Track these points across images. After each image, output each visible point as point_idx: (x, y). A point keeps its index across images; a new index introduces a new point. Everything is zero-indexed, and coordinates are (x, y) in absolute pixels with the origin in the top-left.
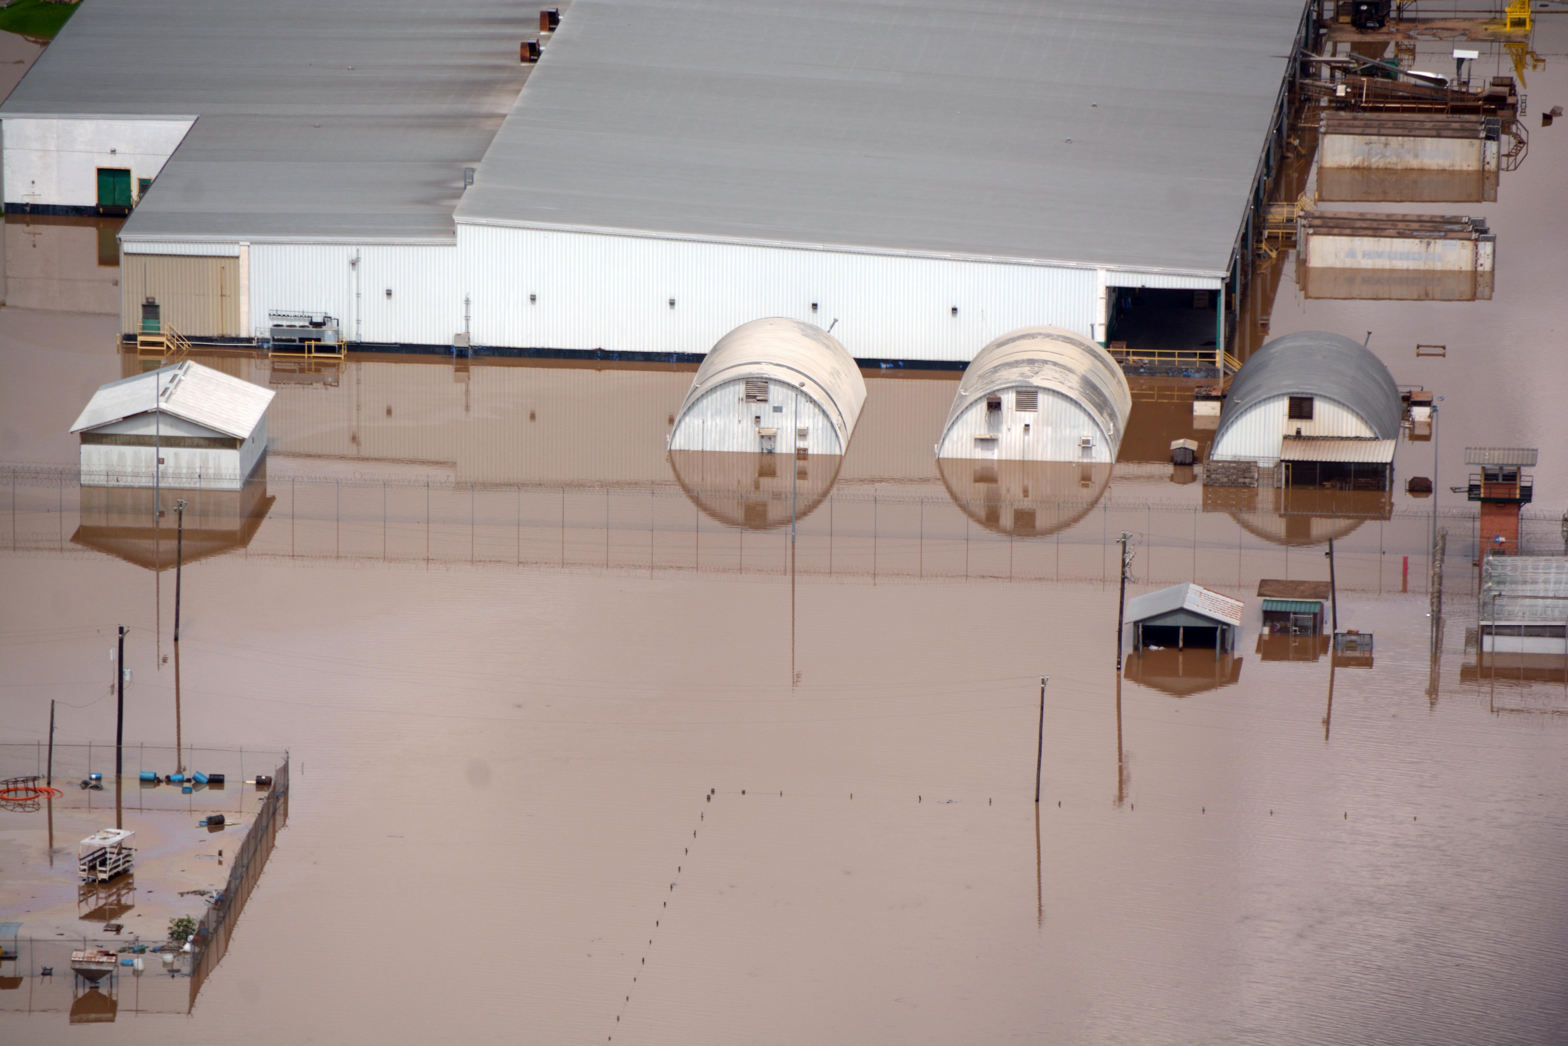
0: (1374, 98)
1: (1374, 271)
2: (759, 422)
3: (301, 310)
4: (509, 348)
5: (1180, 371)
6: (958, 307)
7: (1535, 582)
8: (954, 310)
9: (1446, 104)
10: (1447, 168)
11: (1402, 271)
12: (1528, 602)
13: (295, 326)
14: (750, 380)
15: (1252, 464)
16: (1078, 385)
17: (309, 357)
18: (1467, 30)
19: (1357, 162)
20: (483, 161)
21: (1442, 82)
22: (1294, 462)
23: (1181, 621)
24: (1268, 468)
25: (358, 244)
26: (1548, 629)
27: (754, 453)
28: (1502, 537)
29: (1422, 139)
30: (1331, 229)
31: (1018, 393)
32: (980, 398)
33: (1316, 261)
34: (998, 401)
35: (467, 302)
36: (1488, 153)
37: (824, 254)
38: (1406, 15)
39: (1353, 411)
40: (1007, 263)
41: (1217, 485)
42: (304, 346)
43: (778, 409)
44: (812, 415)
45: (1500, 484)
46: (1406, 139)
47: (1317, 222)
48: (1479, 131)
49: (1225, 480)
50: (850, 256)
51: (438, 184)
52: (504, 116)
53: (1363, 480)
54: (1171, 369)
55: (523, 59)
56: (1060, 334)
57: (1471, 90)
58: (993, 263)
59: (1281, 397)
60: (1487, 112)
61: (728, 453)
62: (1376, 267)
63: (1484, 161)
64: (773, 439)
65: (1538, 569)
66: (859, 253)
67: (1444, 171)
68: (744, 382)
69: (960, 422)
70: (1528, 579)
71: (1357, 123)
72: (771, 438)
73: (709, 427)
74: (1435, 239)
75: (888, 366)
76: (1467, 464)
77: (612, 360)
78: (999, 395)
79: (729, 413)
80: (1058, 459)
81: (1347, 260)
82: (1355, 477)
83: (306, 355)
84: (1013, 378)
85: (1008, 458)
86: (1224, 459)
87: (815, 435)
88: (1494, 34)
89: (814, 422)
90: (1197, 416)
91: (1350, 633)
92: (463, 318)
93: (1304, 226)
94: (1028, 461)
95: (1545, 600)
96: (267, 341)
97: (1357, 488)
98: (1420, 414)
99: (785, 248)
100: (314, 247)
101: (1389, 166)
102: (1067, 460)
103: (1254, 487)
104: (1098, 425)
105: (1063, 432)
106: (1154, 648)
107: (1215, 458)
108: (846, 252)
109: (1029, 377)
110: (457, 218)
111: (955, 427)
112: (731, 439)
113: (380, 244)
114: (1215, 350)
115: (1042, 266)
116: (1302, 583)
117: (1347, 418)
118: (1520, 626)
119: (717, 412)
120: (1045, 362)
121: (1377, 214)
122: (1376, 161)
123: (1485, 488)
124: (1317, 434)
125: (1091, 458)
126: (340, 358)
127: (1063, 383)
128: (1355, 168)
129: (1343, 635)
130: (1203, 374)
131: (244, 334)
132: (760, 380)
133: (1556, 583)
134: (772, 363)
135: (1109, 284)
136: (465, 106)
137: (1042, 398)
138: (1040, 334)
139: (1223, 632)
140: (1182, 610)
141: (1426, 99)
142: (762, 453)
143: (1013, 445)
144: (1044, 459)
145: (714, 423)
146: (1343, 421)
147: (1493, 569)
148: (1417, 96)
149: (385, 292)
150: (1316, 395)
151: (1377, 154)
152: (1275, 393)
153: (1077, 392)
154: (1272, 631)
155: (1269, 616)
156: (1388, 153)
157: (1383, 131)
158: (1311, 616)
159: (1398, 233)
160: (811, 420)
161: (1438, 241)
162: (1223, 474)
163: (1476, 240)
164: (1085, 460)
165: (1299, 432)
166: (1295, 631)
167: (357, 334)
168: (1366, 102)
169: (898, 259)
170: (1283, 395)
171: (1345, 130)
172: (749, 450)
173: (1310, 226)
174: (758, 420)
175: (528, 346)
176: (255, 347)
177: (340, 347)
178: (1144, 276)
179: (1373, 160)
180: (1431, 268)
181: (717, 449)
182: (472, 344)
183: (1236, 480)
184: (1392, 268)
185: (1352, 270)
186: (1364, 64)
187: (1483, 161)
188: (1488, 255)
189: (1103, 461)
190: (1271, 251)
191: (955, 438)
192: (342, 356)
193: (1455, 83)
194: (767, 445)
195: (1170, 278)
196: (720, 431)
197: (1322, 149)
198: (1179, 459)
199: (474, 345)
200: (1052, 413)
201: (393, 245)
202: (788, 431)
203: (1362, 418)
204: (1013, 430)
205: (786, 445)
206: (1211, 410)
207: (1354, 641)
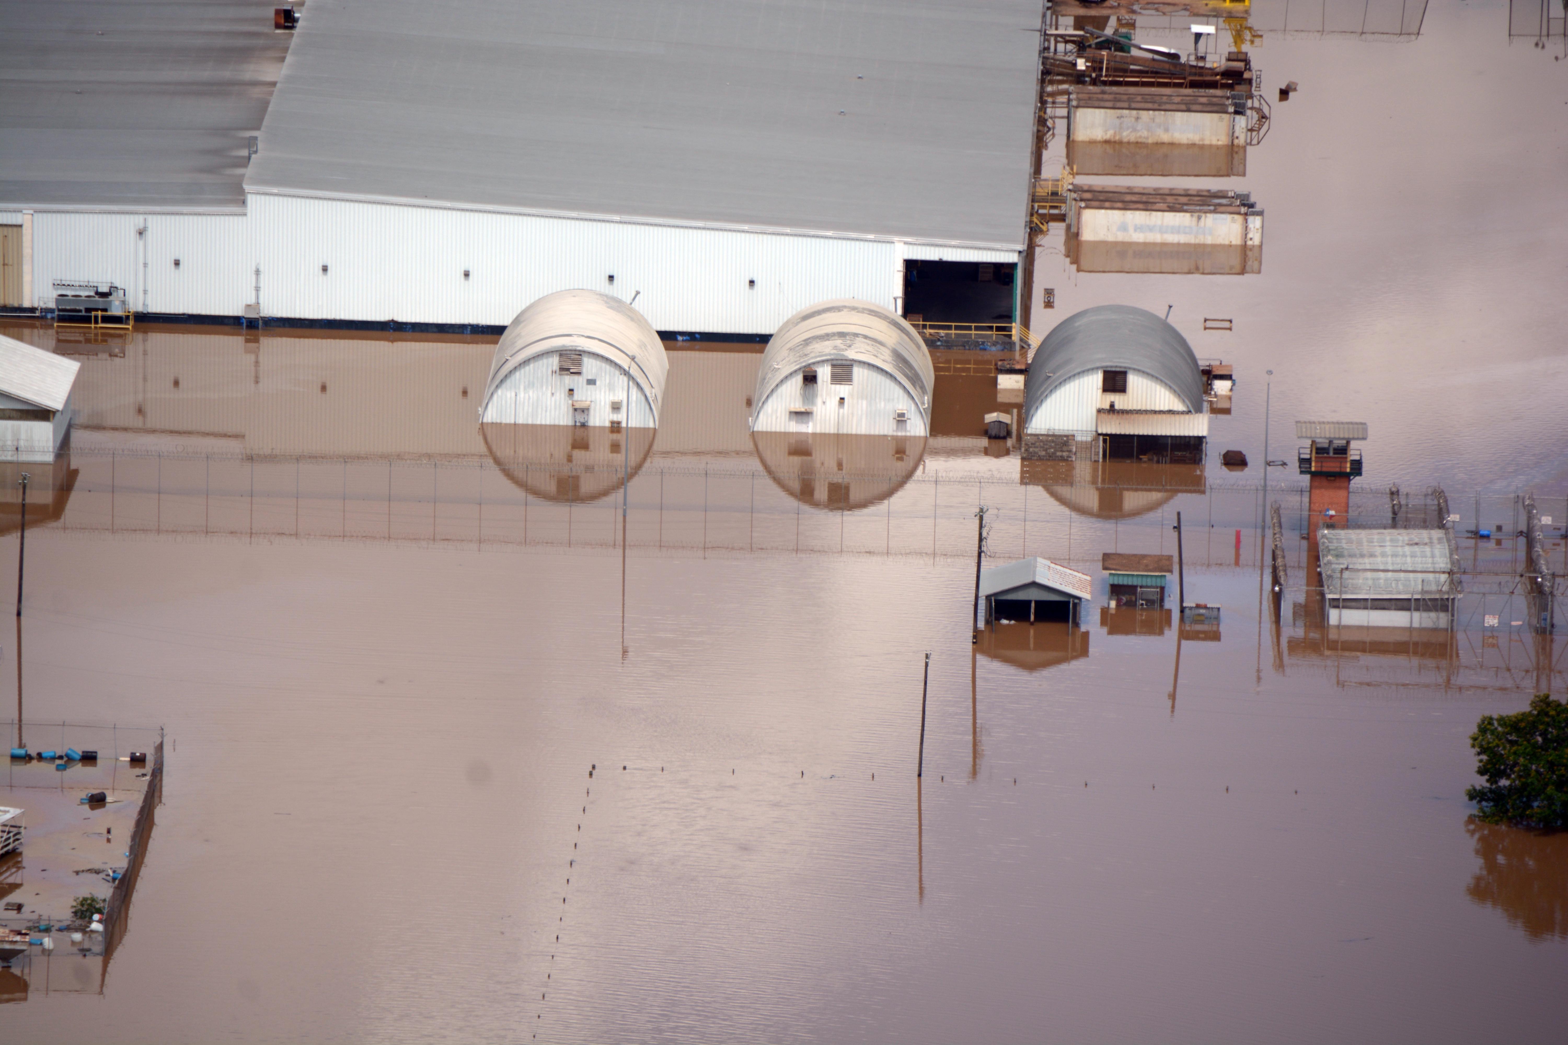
0: (1114, 72)
1: (1145, 244)
2: (572, 395)
3: (86, 280)
4: (300, 320)
5: (977, 344)
6: (755, 279)
7: (1372, 555)
8: (752, 282)
9: (1184, 78)
10: (1197, 142)
11: (1172, 244)
12: (1369, 575)
13: (80, 296)
14: (564, 352)
15: (1070, 438)
16: (891, 358)
17: (95, 328)
18: (1188, 5)
19: (1109, 135)
20: (263, 129)
21: (1175, 56)
22: (1113, 437)
23: (1033, 595)
24: (1086, 442)
25: (145, 213)
26: (1393, 602)
27: (567, 426)
28: (1332, 510)
29: (1172, 113)
30: (1102, 203)
31: (833, 366)
32: (796, 371)
33: (1087, 235)
34: (814, 374)
35: (257, 272)
36: (1237, 128)
37: (621, 226)
39: (1166, 384)
40: (804, 236)
41: (1035, 458)
42: (91, 316)
43: (591, 382)
44: (626, 388)
45: (1330, 457)
46: (1157, 113)
47: (1087, 196)
48: (1227, 106)
49: (1043, 453)
50: (647, 227)
51: (216, 152)
52: (274, 84)
53: (1180, 454)
54: (968, 341)
55: (278, 26)
56: (865, 307)
57: (1208, 65)
58: (791, 235)
59: (1095, 371)
60: (1224, 86)
61: (541, 425)
62: (1147, 241)
63: (1233, 136)
64: (586, 412)
65: (1372, 542)
66: (656, 225)
67: (1193, 145)
68: (558, 355)
69: (775, 395)
70: (1365, 552)
71: (1106, 97)
72: (584, 410)
73: (522, 400)
74: (1205, 212)
75: (685, 338)
76: (1299, 437)
77: (406, 331)
78: (815, 368)
79: (542, 386)
80: (872, 433)
81: (1119, 233)
82: (1171, 450)
83: (93, 326)
84: (827, 351)
85: (823, 431)
86: (1038, 432)
87: (629, 408)
88: (1215, 9)
89: (628, 395)
90: (1001, 389)
91: (1198, 606)
92: (253, 289)
93: (1075, 200)
94: (843, 435)
95: (1386, 573)
96: (51, 311)
97: (1175, 461)
98: (1221, 387)
99: (582, 219)
100: (100, 216)
101: (1140, 140)
102: (882, 433)
103: (1072, 461)
104: (913, 398)
105: (878, 405)
106: (1005, 622)
107: (1029, 431)
108: (643, 224)
109: (843, 350)
110: (247, 187)
111: (770, 401)
112: (544, 412)
113: (168, 214)
114: (1011, 323)
115: (840, 238)
116: (1144, 556)
117: (1160, 391)
118: (1367, 600)
119: (530, 385)
120: (856, 335)
121: (1144, 188)
122: (1127, 135)
123: (1316, 462)
124: (1130, 408)
125: (906, 431)
126: (128, 329)
127: (877, 357)
128: (1107, 142)
129: (1191, 608)
130: (999, 347)
131: (27, 304)
132: (573, 352)
133: (1392, 556)
134: (583, 336)
135: (906, 257)
136: (227, 73)
137: (857, 372)
138: (845, 307)
139: (1075, 605)
140: (1034, 584)
141: (1163, 73)
142: (575, 425)
143: (828, 418)
144: (859, 432)
145: (527, 395)
146: (1156, 395)
147: (1329, 542)
148: (1154, 70)
149: (173, 262)
150: (1130, 368)
151: (1128, 129)
152: (1089, 367)
153: (891, 366)
154: (1118, 605)
155: (1116, 590)
156: (1139, 127)
157: (1133, 105)
158: (1158, 590)
159: (1168, 207)
160: (625, 392)
161: (1208, 215)
162: (1041, 447)
163: (1246, 214)
164: (899, 434)
165: (1112, 405)
166: (1142, 604)
167: (144, 304)
168: (1106, 76)
169: (695, 231)
170: (1097, 368)
171: (1096, 104)
172: (561, 423)
173: (1082, 200)
174: (571, 392)
175: (320, 317)
176: (38, 317)
177: (128, 317)
178: (941, 249)
179: (1125, 134)
180: (1202, 242)
181: (530, 422)
182: (262, 315)
183: (1054, 453)
184: (1163, 241)
185: (1123, 243)
186: (1097, 38)
188: (1257, 229)
189: (917, 434)
190: (1042, 224)
191: (770, 411)
192: (130, 327)
193: (1192, 58)
194: (580, 418)
195: (967, 251)
196: (533, 405)
197: (1074, 122)
198: (993, 432)
199: (265, 316)
200: (867, 386)
201: (182, 214)
202: (603, 403)
203: (1175, 391)
204: (828, 403)
205: (600, 418)
206: (1015, 384)
207: (1202, 615)
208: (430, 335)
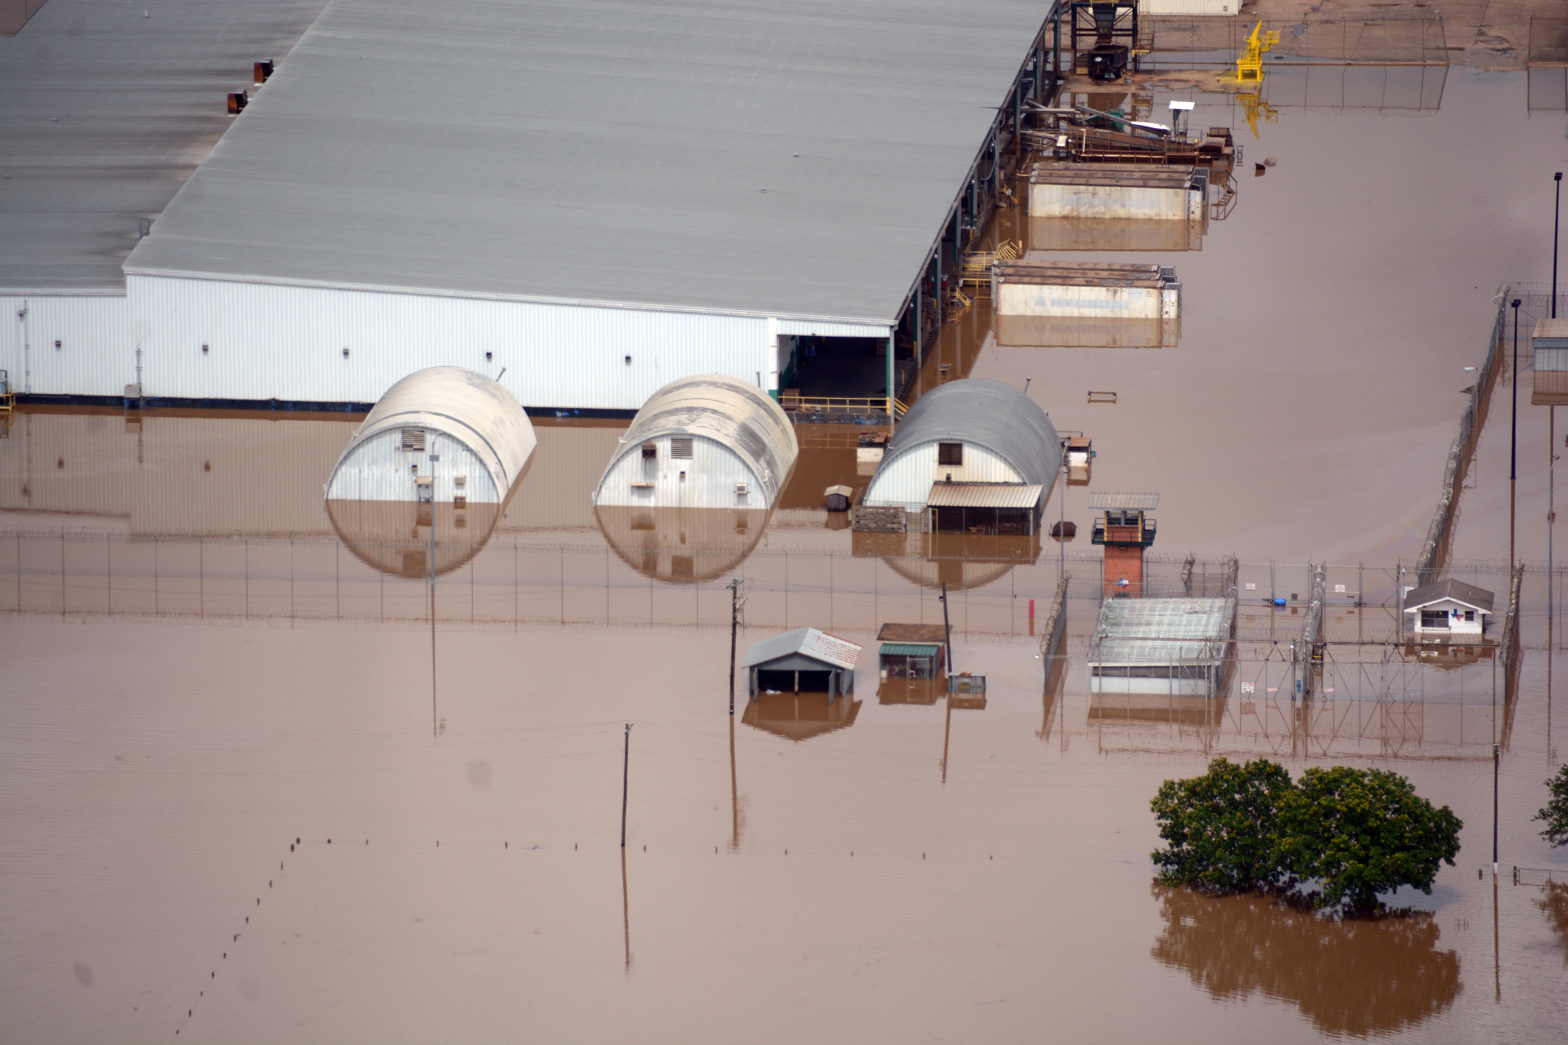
0: (1094, 148)
1: (1064, 318)
2: (416, 471)
4: (182, 399)
5: (852, 418)
6: (631, 355)
7: (1148, 624)
8: (628, 359)
9: (1163, 154)
10: (1154, 217)
11: (1090, 318)
12: (1138, 643)
14: (407, 429)
15: (900, 510)
16: (736, 433)
18: (1200, 81)
19: (1066, 211)
20: (165, 211)
21: (1162, 132)
22: (940, 508)
23: (796, 666)
24: (916, 514)
25: (26, 295)
26: (1153, 670)
27: (412, 502)
28: (1125, 579)
29: (1129, 188)
30: (1022, 278)
31: (673, 440)
32: (636, 446)
33: (1007, 309)
34: (653, 449)
35: (138, 353)
36: (1192, 203)
37: (497, 303)
38: (1142, 67)
39: (1001, 456)
40: (678, 312)
41: (867, 530)
43: (434, 458)
44: (469, 464)
45: (1122, 528)
46: (1113, 188)
47: (1011, 271)
48: (1184, 181)
49: (874, 525)
50: (523, 305)
51: (118, 235)
52: (194, 167)
53: (1008, 525)
54: (842, 415)
55: (231, 111)
56: (725, 382)
57: (1189, 141)
58: (666, 311)
59: (931, 444)
60: (1203, 162)
61: (386, 502)
62: (1065, 315)
64: (430, 488)
65: (1154, 611)
66: (531, 302)
67: (1150, 220)
68: (401, 432)
69: (616, 470)
70: (1143, 621)
71: (1067, 173)
72: (429, 486)
73: (366, 476)
74: (1121, 287)
75: (564, 414)
77: (287, 410)
78: (654, 442)
79: (386, 464)
80: (714, 506)
81: (1037, 308)
82: (999, 522)
84: (670, 425)
85: (665, 505)
86: (877, 505)
87: (473, 483)
88: (1225, 86)
89: (471, 471)
90: (859, 462)
91: (963, 675)
92: (135, 369)
93: (996, 275)
94: (685, 509)
95: (1155, 642)
97: (1003, 532)
98: (1078, 459)
99: (458, 297)
101: (1097, 216)
102: (723, 506)
103: (902, 533)
104: (752, 472)
105: (719, 479)
106: (770, 692)
107: (868, 504)
108: (519, 302)
109: (685, 424)
110: (126, 269)
111: (612, 476)
112: (388, 488)
113: (47, 296)
114: (885, 397)
115: (713, 315)
116: (923, 627)
117: (995, 464)
118: (1125, 668)
119: (374, 462)
120: (705, 410)
121: (1069, 263)
122: (1084, 211)
123: (1108, 532)
124: (966, 480)
125: (747, 504)
126: (8, 410)
127: (719, 431)
128: (1065, 218)
129: (957, 677)
130: (874, 421)
132: (416, 429)
133: (1169, 624)
134: (430, 412)
135: (780, 333)
137: (697, 446)
138: (705, 382)
139: (838, 676)
140: (796, 655)
142: (420, 502)
143: (669, 492)
144: (701, 506)
145: (371, 472)
146: (991, 467)
147: (1109, 611)
148: (1138, 146)
149: (54, 344)
150: (965, 441)
151: (1085, 204)
152: (925, 439)
153: (733, 440)
154: (890, 674)
155: (887, 660)
156: (1096, 203)
157: (1092, 181)
158: (927, 659)
159: (1087, 281)
160: (468, 468)
161: (1124, 289)
162: (872, 519)
163: (1162, 288)
164: (741, 507)
165: (948, 478)
166: (912, 674)
167: (26, 385)
168: (1086, 152)
169: (571, 308)
170: (933, 441)
171: (1054, 180)
172: (406, 499)
173: (1002, 275)
174: (415, 469)
175: (202, 396)
177: (7, 398)
178: (814, 324)
179: (1082, 209)
180: (1119, 316)
181: (375, 498)
182: (144, 395)
183: (884, 525)
184: (1080, 316)
185: (1041, 318)
186: (1091, 115)
187: (1188, 210)
188: (1173, 303)
189: (759, 508)
190: (965, 299)
191: (612, 485)
192: (10, 408)
193: (1173, 134)
194: (425, 494)
195: (840, 326)
196: (377, 480)
197: (1032, 198)
198: (833, 505)
199: (148, 396)
200: (707, 460)
201: (61, 296)
202: (446, 479)
203: (1010, 463)
204: (669, 477)
205: (444, 493)
206: (875, 457)
207: (965, 684)
208: (312, 414)
